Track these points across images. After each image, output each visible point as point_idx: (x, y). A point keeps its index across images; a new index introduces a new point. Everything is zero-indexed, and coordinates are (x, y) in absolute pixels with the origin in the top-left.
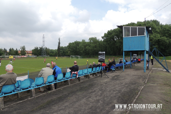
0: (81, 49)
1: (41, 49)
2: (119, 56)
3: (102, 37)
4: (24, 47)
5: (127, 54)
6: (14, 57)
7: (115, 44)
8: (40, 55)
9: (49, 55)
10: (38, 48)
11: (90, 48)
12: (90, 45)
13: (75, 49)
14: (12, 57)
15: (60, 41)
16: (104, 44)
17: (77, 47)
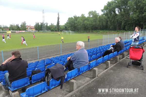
0: (79, 24)
1: (42, 24)
2: (119, 31)
3: (101, 10)
4: (25, 22)
5: (128, 29)
6: (12, 32)
7: (116, 17)
8: (41, 30)
9: (50, 30)
10: (39, 24)
11: (88, 23)
12: (89, 19)
13: (73, 24)
14: (10, 32)
15: (59, 16)
16: (105, 19)
17: (75, 21)
